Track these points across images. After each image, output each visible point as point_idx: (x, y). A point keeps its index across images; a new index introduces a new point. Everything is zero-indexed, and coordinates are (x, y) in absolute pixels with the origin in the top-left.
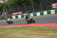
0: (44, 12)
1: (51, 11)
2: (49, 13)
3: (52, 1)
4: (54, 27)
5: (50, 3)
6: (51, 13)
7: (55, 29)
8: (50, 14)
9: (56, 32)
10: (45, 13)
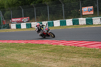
0: (67, 20)
1: (79, 19)
2: (76, 23)
3: (82, 3)
4: (84, 47)
5: (79, 5)
6: (80, 23)
7: (85, 51)
8: (78, 24)
9: (85, 57)
10: (69, 22)
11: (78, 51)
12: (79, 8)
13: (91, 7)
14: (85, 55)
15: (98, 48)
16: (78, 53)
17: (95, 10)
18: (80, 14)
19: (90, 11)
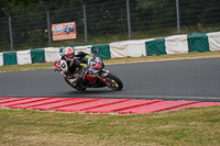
1: (46, 49)
2: (38, 58)
3: (51, 14)
4: (53, 111)
5: (45, 19)
6: (47, 59)
7: (56, 120)
8: (43, 61)
9: (55, 132)
11: (41, 119)
12: (44, 26)
13: (72, 25)
14: (55, 128)
15: (83, 113)
16: (40, 125)
17: (79, 30)
18: (47, 40)
19: (68, 33)
